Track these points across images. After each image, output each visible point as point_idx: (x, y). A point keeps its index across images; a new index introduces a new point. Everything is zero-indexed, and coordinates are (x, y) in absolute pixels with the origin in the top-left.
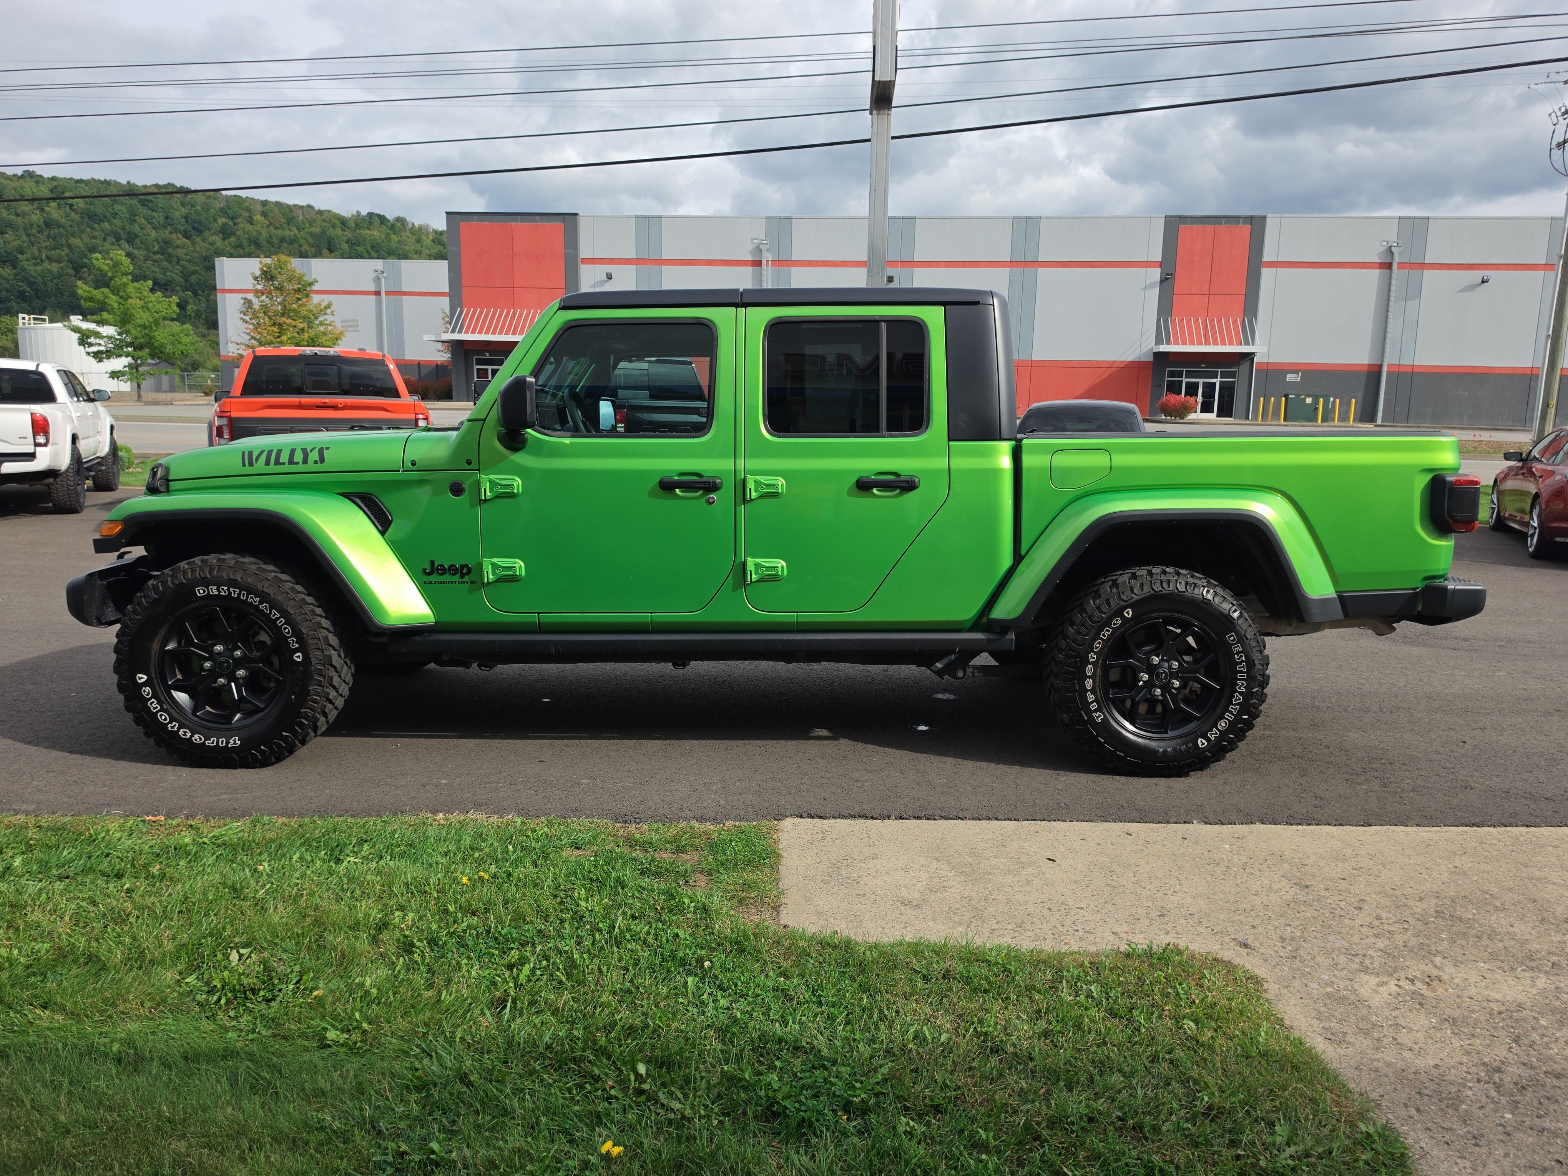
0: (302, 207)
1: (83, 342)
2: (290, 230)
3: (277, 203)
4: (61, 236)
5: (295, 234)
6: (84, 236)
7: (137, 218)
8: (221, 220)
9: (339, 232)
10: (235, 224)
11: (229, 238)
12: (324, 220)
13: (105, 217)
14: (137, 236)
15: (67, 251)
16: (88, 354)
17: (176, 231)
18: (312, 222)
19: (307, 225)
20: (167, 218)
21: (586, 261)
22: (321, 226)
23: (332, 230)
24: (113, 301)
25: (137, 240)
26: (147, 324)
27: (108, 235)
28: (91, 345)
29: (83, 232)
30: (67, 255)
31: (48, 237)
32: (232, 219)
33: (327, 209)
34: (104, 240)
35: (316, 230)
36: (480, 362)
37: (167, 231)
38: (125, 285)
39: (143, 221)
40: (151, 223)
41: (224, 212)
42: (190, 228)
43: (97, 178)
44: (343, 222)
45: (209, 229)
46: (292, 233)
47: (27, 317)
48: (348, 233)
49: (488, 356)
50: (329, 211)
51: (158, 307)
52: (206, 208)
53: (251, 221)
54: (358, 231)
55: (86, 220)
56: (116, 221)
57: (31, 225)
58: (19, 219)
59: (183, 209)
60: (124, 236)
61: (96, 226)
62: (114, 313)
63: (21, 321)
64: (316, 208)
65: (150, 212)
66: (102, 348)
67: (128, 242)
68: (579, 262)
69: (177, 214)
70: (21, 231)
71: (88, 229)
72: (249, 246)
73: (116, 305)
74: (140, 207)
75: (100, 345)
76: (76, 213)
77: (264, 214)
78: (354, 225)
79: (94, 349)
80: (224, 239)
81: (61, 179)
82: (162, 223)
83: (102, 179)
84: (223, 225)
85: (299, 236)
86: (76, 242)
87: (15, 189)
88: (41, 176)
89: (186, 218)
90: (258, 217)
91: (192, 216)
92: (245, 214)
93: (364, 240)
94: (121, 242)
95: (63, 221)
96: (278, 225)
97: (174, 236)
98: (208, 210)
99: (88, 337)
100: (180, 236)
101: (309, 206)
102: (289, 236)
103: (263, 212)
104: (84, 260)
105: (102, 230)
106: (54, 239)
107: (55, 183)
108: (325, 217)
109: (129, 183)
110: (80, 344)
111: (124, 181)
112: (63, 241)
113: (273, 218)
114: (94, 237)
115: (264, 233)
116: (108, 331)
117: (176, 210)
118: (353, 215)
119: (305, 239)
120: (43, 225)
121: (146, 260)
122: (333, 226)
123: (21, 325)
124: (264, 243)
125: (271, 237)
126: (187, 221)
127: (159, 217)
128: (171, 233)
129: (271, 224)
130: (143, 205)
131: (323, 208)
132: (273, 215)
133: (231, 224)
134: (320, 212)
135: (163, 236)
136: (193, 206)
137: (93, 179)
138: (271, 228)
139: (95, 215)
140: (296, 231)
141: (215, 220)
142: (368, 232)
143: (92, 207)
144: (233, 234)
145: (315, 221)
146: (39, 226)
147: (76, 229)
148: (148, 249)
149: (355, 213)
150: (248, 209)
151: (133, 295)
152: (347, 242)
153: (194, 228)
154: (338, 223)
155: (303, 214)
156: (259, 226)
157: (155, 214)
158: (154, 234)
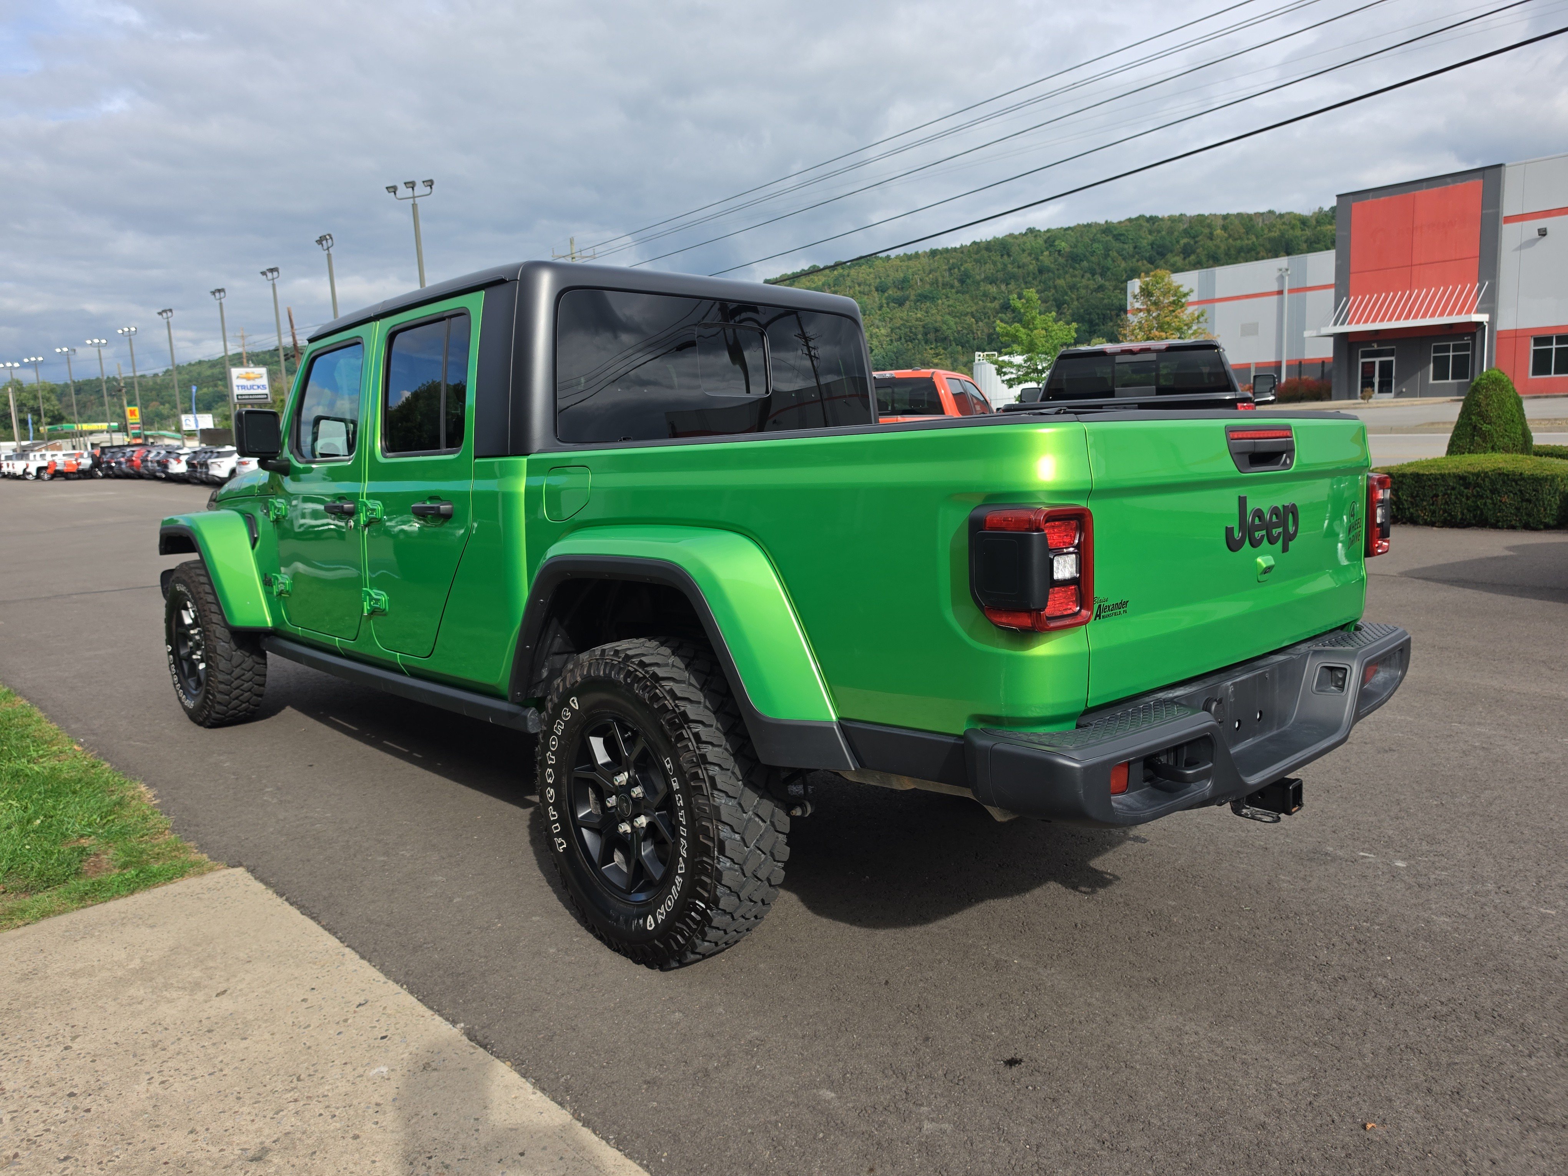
0: (1262, 214)
1: (999, 372)
2: (1248, 239)
3: (1239, 215)
4: (1050, 279)
5: (1253, 242)
6: (1067, 276)
7: (1111, 252)
8: (1183, 241)
9: (1298, 232)
10: (1196, 242)
11: (1189, 256)
12: (1284, 223)
13: (1085, 256)
14: (1108, 269)
15: (1053, 291)
16: (1003, 381)
17: (1142, 258)
18: (1271, 227)
19: (1266, 231)
20: (1135, 247)
21: (1509, 219)
22: (1280, 230)
23: (1291, 232)
24: (1022, 333)
25: (1109, 273)
26: (1048, 351)
27: (1086, 272)
28: (1005, 374)
29: (1066, 273)
30: (1053, 295)
31: (1040, 282)
32: (1194, 238)
33: (1289, 210)
34: (1083, 276)
35: (1275, 234)
36: (1365, 355)
37: (1134, 260)
38: (1034, 318)
39: (1115, 254)
40: (1121, 255)
41: (1186, 232)
42: (1155, 254)
43: (1081, 223)
44: (1303, 221)
45: (1172, 252)
46: (1250, 242)
47: (982, 354)
48: (1308, 232)
49: (1375, 347)
50: (1289, 213)
51: (1060, 334)
52: (1171, 232)
53: (1211, 237)
54: (1319, 228)
55: (1070, 261)
56: (1093, 259)
57: (1028, 274)
58: (1020, 270)
59: (1150, 237)
60: (1098, 271)
61: (1077, 266)
62: (1023, 344)
63: (977, 358)
64: (1277, 213)
65: (1121, 245)
66: (1013, 376)
67: (1101, 275)
68: (1501, 220)
69: (1144, 243)
70: (1021, 280)
71: (1071, 270)
72: (1208, 261)
73: (1024, 337)
74: (1114, 242)
75: (1012, 373)
76: (1063, 257)
77: (1224, 228)
78: (1314, 223)
79: (1007, 377)
80: (1184, 259)
81: (1053, 230)
82: (1131, 253)
83: (1085, 223)
84: (1185, 245)
85: (1256, 243)
86: (1060, 282)
87: (1019, 245)
88: (1039, 231)
89: (1152, 244)
90: (1219, 232)
91: (1157, 242)
92: (1206, 231)
93: (1325, 236)
94: (1096, 276)
95: (1052, 266)
96: (1236, 236)
97: (1140, 263)
98: (1172, 233)
99: (1002, 367)
100: (1145, 262)
101: (1271, 212)
102: (1247, 245)
103: (1223, 226)
104: (1066, 298)
105: (1082, 269)
106: (1044, 283)
107: (1048, 234)
108: (1285, 220)
109: (1106, 222)
110: (998, 374)
111: (1102, 222)
112: (1051, 283)
113: (1232, 230)
114: (1075, 276)
115: (1223, 247)
116: (1018, 359)
117: (1144, 239)
118: (1314, 213)
119: (1263, 245)
120: (1037, 273)
121: (1115, 289)
122: (1293, 228)
123: (976, 361)
124: (1222, 256)
125: (1229, 249)
126: (1152, 248)
127: (1129, 248)
128: (1138, 261)
129: (1230, 236)
130: (1117, 239)
131: (1283, 211)
132: (1232, 227)
133: (1192, 242)
134: (1281, 216)
135: (1131, 265)
136: (1159, 232)
137: (1079, 225)
138: (1230, 240)
139: (1077, 256)
140: (1255, 239)
141: (1178, 242)
142: (1329, 227)
143: (1075, 250)
144: (1193, 252)
145: (1274, 226)
146: (1034, 274)
147: (1061, 272)
148: (1117, 279)
149: (1317, 210)
150: (1209, 226)
151: (1039, 326)
152: (1306, 242)
153: (1158, 253)
154: (1298, 223)
155: (1263, 221)
156: (1219, 240)
157: (1126, 246)
158: (1123, 265)
